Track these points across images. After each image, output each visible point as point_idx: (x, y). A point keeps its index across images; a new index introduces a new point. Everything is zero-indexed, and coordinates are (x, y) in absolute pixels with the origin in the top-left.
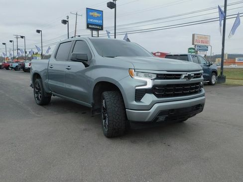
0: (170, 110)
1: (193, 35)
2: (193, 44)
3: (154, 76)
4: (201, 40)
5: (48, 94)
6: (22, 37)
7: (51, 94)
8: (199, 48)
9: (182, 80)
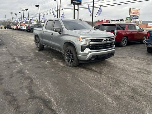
0: (97, 55)
1: (130, 9)
2: (129, 15)
3: (90, 41)
4: (134, 12)
5: (42, 45)
6: (26, 10)
7: (44, 46)
8: (132, 17)
9: (103, 42)
